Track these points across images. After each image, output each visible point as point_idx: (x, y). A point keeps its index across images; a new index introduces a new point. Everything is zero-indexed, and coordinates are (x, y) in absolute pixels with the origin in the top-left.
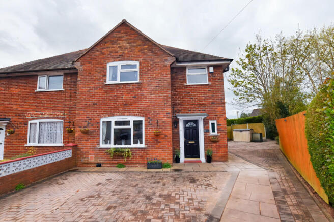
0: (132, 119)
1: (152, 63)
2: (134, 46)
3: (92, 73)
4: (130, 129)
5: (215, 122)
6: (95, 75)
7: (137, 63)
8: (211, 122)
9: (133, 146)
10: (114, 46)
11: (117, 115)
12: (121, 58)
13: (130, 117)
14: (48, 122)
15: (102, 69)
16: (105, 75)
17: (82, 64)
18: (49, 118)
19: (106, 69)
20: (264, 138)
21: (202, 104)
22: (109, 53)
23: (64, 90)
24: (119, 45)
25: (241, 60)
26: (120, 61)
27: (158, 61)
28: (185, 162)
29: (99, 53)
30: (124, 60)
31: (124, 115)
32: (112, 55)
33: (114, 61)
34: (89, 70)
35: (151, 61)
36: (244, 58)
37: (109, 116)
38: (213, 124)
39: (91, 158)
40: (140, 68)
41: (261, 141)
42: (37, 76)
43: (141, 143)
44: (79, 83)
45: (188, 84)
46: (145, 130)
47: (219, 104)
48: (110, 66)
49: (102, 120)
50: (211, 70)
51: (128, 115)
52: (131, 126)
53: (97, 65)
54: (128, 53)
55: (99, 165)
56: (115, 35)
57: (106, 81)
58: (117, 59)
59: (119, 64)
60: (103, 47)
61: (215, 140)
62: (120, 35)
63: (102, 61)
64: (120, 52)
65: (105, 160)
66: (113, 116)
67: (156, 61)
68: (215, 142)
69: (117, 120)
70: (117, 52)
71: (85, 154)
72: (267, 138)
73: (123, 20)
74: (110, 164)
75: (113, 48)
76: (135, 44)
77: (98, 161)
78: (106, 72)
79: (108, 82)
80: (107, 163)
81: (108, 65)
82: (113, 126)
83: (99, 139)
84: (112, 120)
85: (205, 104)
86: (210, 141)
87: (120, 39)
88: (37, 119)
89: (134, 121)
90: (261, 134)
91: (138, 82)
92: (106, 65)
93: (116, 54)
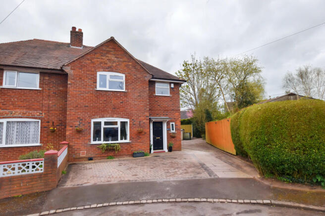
0: (119, 120)
1: (135, 77)
2: (121, 61)
3: (83, 78)
4: (118, 128)
5: (174, 123)
6: (86, 80)
7: (124, 76)
8: (171, 123)
9: (120, 141)
10: (103, 57)
11: (107, 117)
12: (110, 69)
13: (117, 118)
14: (18, 122)
15: (92, 76)
16: (96, 82)
17: (71, 69)
18: (21, 117)
19: (96, 76)
20: (192, 137)
21: (166, 110)
22: (99, 63)
23: (40, 89)
24: (107, 58)
25: (179, 72)
26: (109, 71)
27: (140, 76)
28: (154, 152)
29: (90, 61)
30: (112, 71)
31: (113, 117)
32: (102, 65)
33: (104, 71)
34: (80, 75)
35: (135, 75)
36: (181, 71)
37: (100, 117)
38: (172, 125)
39: (83, 153)
40: (126, 80)
41: (190, 139)
42: (3, 70)
43: (126, 139)
44: (69, 86)
45: (156, 95)
46: (130, 129)
47: (176, 110)
48: (100, 75)
49: (93, 121)
50: (172, 86)
51: (116, 117)
52: (119, 126)
53: (88, 72)
54: (116, 66)
55: (91, 159)
56: (104, 48)
57: (96, 87)
58: (107, 70)
59: (108, 74)
60: (93, 57)
61: (174, 135)
62: (109, 49)
63: (93, 69)
64: (109, 64)
65: (96, 155)
66: (103, 117)
67: (138, 76)
68: (174, 137)
69: (106, 121)
70: (107, 64)
71: (76, 150)
72: (193, 136)
73: (111, 37)
74: (101, 157)
75: (102, 59)
76: (121, 60)
77: (90, 155)
78: (96, 80)
79: (98, 88)
80: (98, 157)
81: (98, 73)
82: (103, 126)
83: (90, 136)
84: (103, 120)
85: (167, 110)
86: (171, 137)
87: (108, 52)
88: (4, 118)
89: (121, 122)
90: (190, 133)
91: (124, 90)
92: (96, 74)
93: (105, 65)
